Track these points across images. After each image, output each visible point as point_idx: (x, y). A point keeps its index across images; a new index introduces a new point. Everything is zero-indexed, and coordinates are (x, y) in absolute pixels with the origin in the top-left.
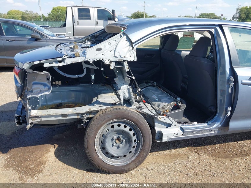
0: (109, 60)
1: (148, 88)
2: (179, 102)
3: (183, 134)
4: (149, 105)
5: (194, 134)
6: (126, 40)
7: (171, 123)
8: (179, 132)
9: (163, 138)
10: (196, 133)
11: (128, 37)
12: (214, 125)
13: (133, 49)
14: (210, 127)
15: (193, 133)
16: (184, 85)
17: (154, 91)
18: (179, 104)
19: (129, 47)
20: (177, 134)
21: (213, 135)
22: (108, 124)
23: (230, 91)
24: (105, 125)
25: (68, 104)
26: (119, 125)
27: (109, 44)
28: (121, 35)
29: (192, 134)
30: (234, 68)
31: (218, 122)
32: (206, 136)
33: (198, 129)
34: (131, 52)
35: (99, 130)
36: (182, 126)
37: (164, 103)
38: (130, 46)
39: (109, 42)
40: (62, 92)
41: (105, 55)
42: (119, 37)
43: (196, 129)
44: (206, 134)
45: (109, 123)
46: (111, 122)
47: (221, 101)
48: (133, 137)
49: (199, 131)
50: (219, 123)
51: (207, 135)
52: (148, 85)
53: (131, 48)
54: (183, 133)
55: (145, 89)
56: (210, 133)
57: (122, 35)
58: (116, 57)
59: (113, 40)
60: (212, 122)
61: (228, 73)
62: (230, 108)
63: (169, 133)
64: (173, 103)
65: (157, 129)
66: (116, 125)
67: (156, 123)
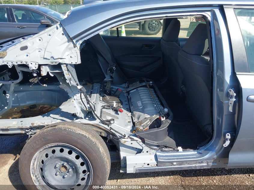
0: (37, 64)
1: (139, 89)
2: (163, 116)
3: (157, 165)
4: (129, 115)
5: (175, 165)
6: (63, 34)
7: (142, 149)
8: (151, 162)
9: (128, 169)
10: (177, 165)
11: (64, 30)
12: (205, 156)
13: (75, 47)
14: (200, 157)
15: (173, 164)
16: (184, 89)
17: (143, 95)
18: (162, 119)
19: (67, 44)
20: (148, 164)
21: (205, 168)
22: (45, 149)
23: (231, 109)
24: (41, 150)
25: (44, 105)
26: (62, 151)
27: (40, 40)
28: (57, 27)
29: (172, 166)
30: (237, 75)
31: (213, 151)
32: (193, 168)
33: (181, 159)
34: (73, 50)
35: (34, 155)
36: (158, 154)
37: (146, 115)
38: (68, 41)
39: (40, 36)
40: (36, 91)
41: (29, 57)
42: (56, 29)
43: (177, 159)
44: (194, 165)
45: (47, 147)
46: (50, 146)
47: (218, 121)
48: (81, 167)
49: (182, 162)
50: (214, 153)
51: (195, 167)
52: (141, 85)
53: (72, 45)
54: (157, 163)
55: (135, 90)
56: (200, 165)
57: (59, 26)
58: (46, 59)
59: (46, 34)
60: (205, 150)
61: (227, 83)
62: (228, 135)
63: (136, 163)
64: (155, 117)
65: (122, 154)
66: (58, 149)
67: (120, 147)
